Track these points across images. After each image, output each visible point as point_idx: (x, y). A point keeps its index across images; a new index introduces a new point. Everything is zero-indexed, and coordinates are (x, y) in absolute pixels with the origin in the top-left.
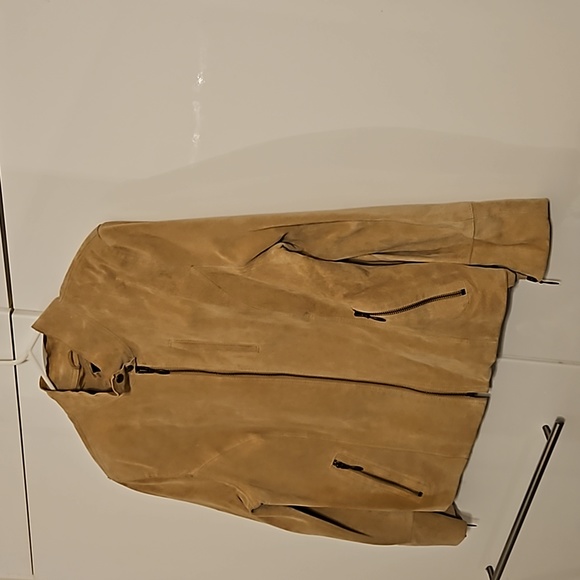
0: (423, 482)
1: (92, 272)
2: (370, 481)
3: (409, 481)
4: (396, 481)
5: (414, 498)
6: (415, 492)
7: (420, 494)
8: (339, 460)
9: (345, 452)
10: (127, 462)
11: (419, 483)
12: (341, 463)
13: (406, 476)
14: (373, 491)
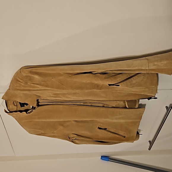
0: (125, 133)
1: (20, 83)
2: (109, 133)
3: (121, 133)
4: (117, 133)
5: (123, 138)
6: (123, 136)
7: (125, 137)
8: (99, 127)
9: (101, 125)
10: (34, 130)
11: (124, 133)
12: (100, 128)
13: (120, 131)
14: (110, 136)
